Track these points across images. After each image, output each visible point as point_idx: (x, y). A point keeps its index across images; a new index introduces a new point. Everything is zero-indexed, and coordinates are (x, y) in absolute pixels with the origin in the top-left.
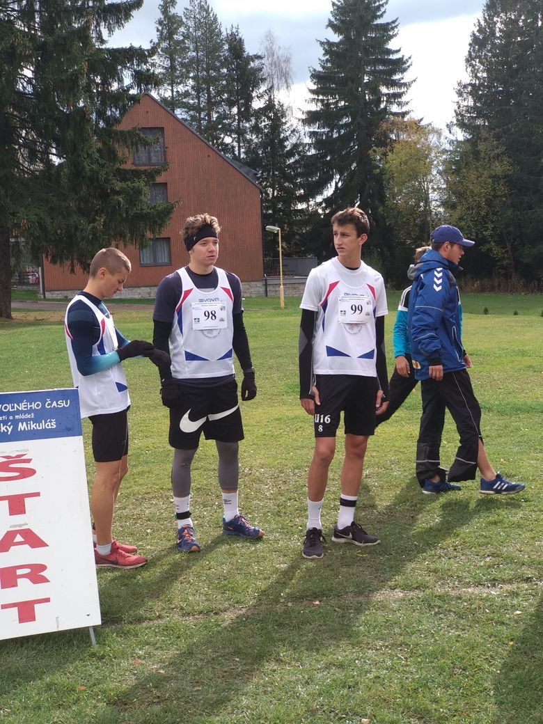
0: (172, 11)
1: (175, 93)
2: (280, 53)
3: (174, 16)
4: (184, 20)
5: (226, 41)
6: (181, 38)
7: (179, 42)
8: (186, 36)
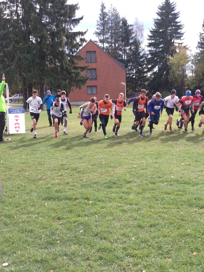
0: (104, 11)
1: (104, 38)
2: (140, 24)
3: (105, 12)
4: (108, 14)
5: (122, 20)
6: (107, 20)
7: (106, 21)
8: (109, 19)
